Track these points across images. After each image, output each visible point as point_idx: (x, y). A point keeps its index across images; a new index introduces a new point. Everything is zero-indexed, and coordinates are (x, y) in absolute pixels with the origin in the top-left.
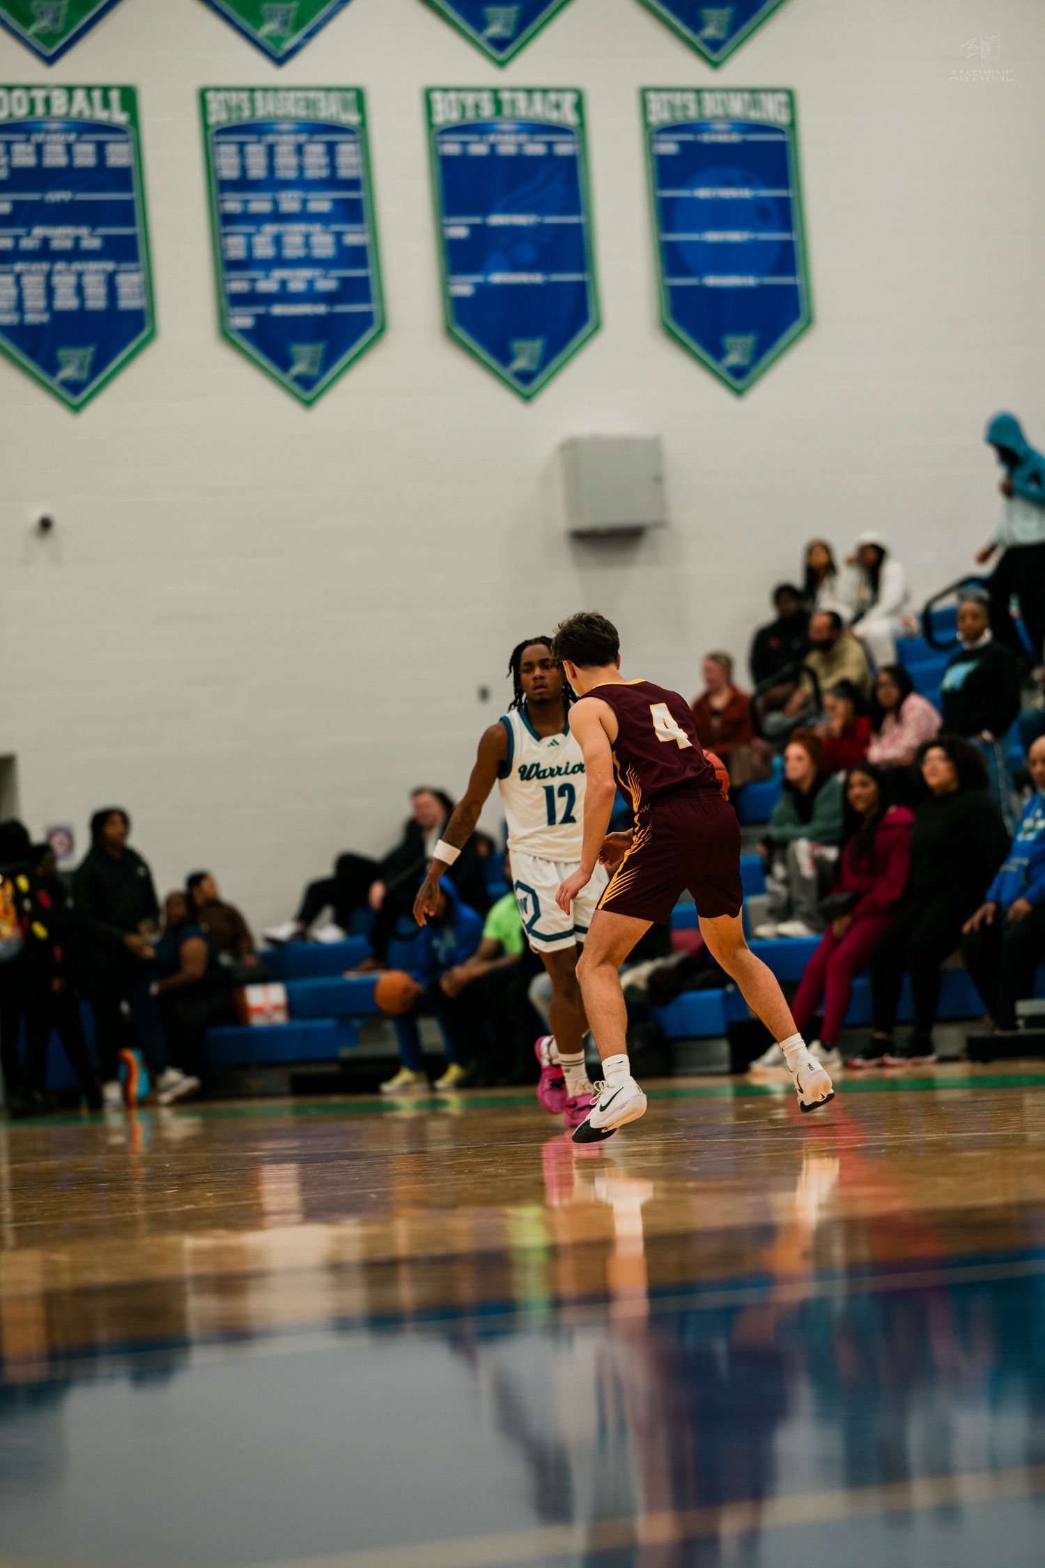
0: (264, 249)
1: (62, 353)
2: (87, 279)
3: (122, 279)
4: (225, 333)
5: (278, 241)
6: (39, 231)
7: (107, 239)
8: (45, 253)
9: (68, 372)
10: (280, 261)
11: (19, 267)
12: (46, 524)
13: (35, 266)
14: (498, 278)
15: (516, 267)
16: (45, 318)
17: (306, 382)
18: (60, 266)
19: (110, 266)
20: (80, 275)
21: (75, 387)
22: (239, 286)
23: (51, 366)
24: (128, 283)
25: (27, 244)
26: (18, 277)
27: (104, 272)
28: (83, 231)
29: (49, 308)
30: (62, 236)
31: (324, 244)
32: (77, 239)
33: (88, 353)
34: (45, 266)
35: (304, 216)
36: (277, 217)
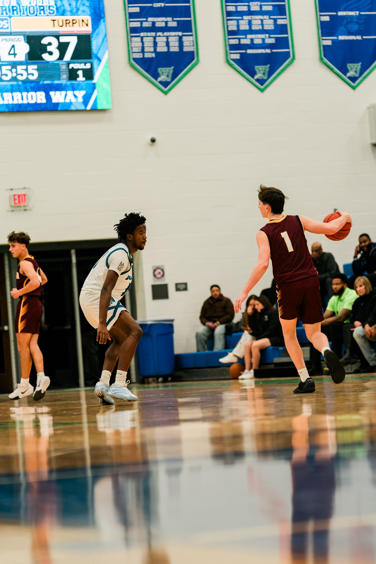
0: (244, 26)
1: (160, 70)
2: (170, 39)
3: (184, 38)
4: (228, 62)
5: (250, 23)
6: (150, 19)
7: (178, 22)
8: (153, 28)
9: (162, 78)
10: (251, 32)
11: (142, 34)
12: (153, 141)
13: (149, 34)
14: (341, 38)
15: (350, 33)
16: (153, 55)
17: (261, 82)
18: (159, 34)
19: (180, 34)
20: (167, 37)
21: (165, 84)
22: (234, 42)
23: (156, 75)
24: (188, 41)
25: (145, 25)
26: (142, 38)
27: (178, 36)
28: (169, 19)
29: (155, 51)
30: (160, 22)
31: (269, 24)
32: (166, 22)
33: (171, 70)
34: (153, 34)
35: (261, 13)
36: (250, 13)
